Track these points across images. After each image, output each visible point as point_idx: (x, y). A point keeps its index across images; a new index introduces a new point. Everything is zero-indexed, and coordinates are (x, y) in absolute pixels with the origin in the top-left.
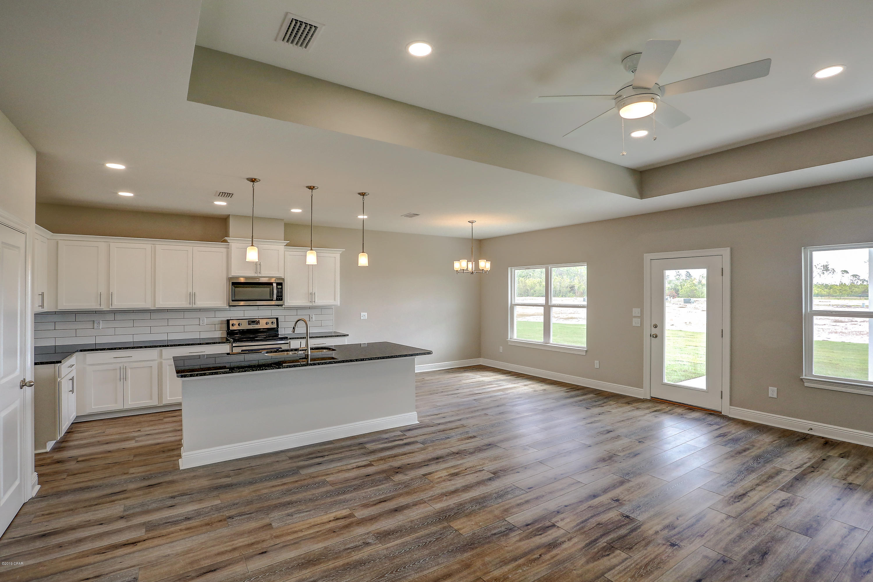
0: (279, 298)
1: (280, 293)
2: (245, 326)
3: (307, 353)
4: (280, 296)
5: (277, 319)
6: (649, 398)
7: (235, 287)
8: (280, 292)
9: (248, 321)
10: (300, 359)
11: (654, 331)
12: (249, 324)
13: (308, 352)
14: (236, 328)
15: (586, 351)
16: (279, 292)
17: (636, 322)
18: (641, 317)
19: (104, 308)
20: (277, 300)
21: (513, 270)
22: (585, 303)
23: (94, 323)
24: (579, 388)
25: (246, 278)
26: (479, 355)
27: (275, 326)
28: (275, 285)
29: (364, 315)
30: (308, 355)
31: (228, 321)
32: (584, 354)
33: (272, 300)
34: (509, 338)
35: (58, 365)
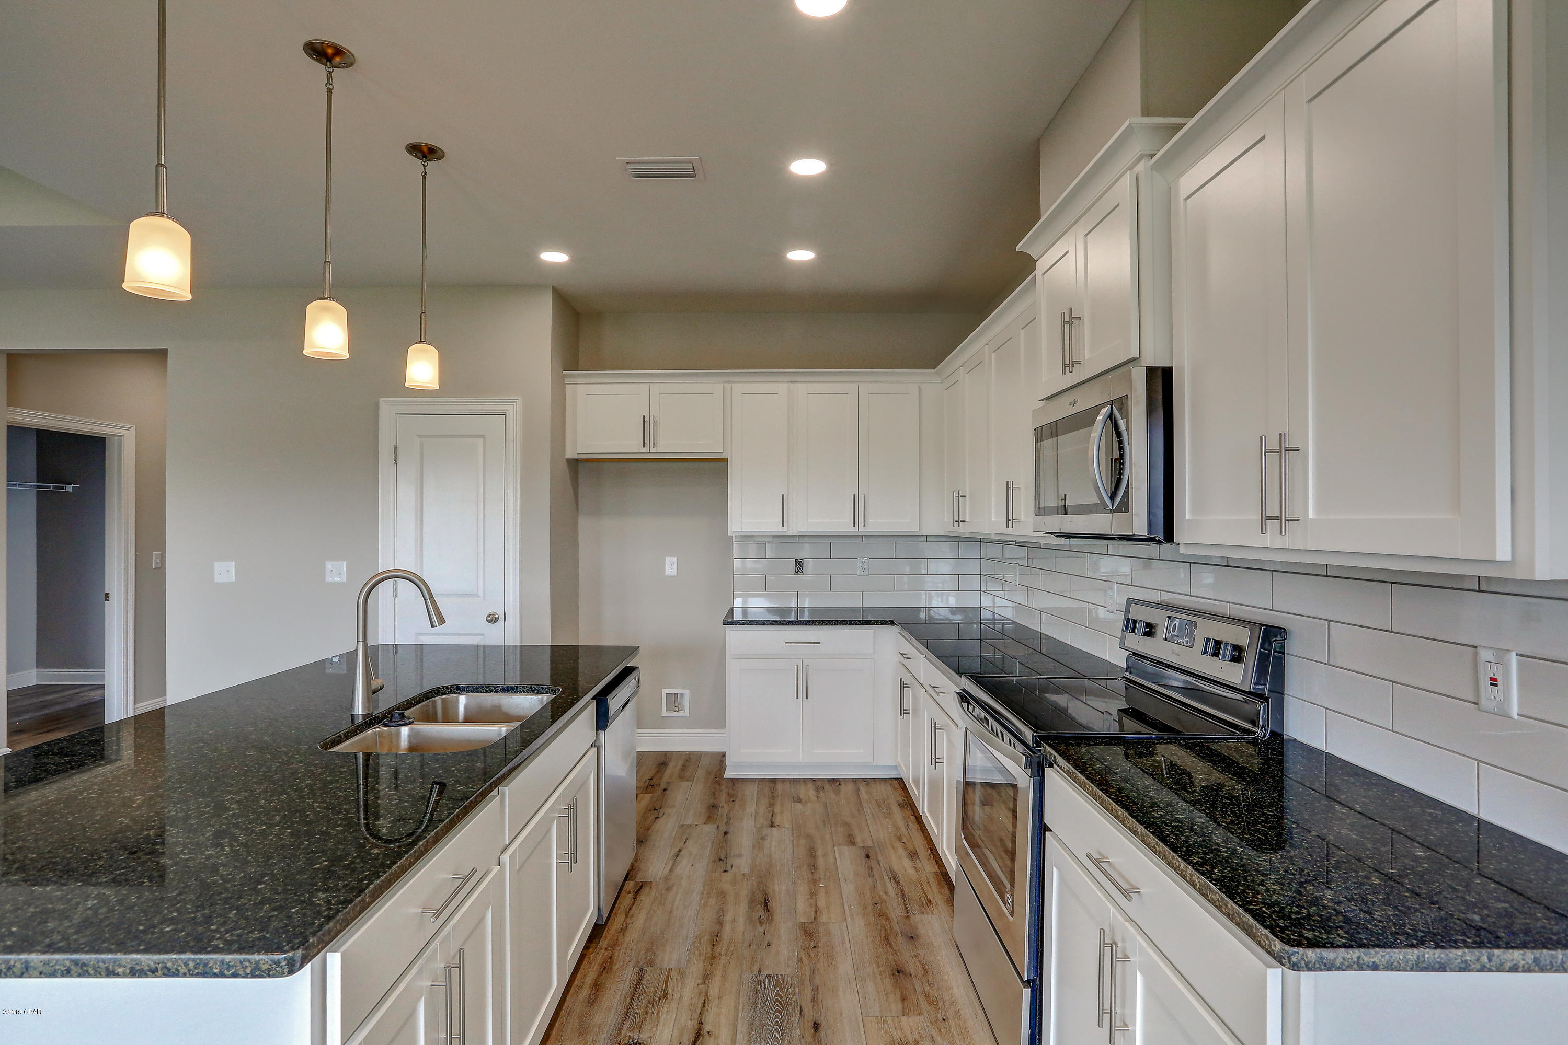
35: (727, 629)
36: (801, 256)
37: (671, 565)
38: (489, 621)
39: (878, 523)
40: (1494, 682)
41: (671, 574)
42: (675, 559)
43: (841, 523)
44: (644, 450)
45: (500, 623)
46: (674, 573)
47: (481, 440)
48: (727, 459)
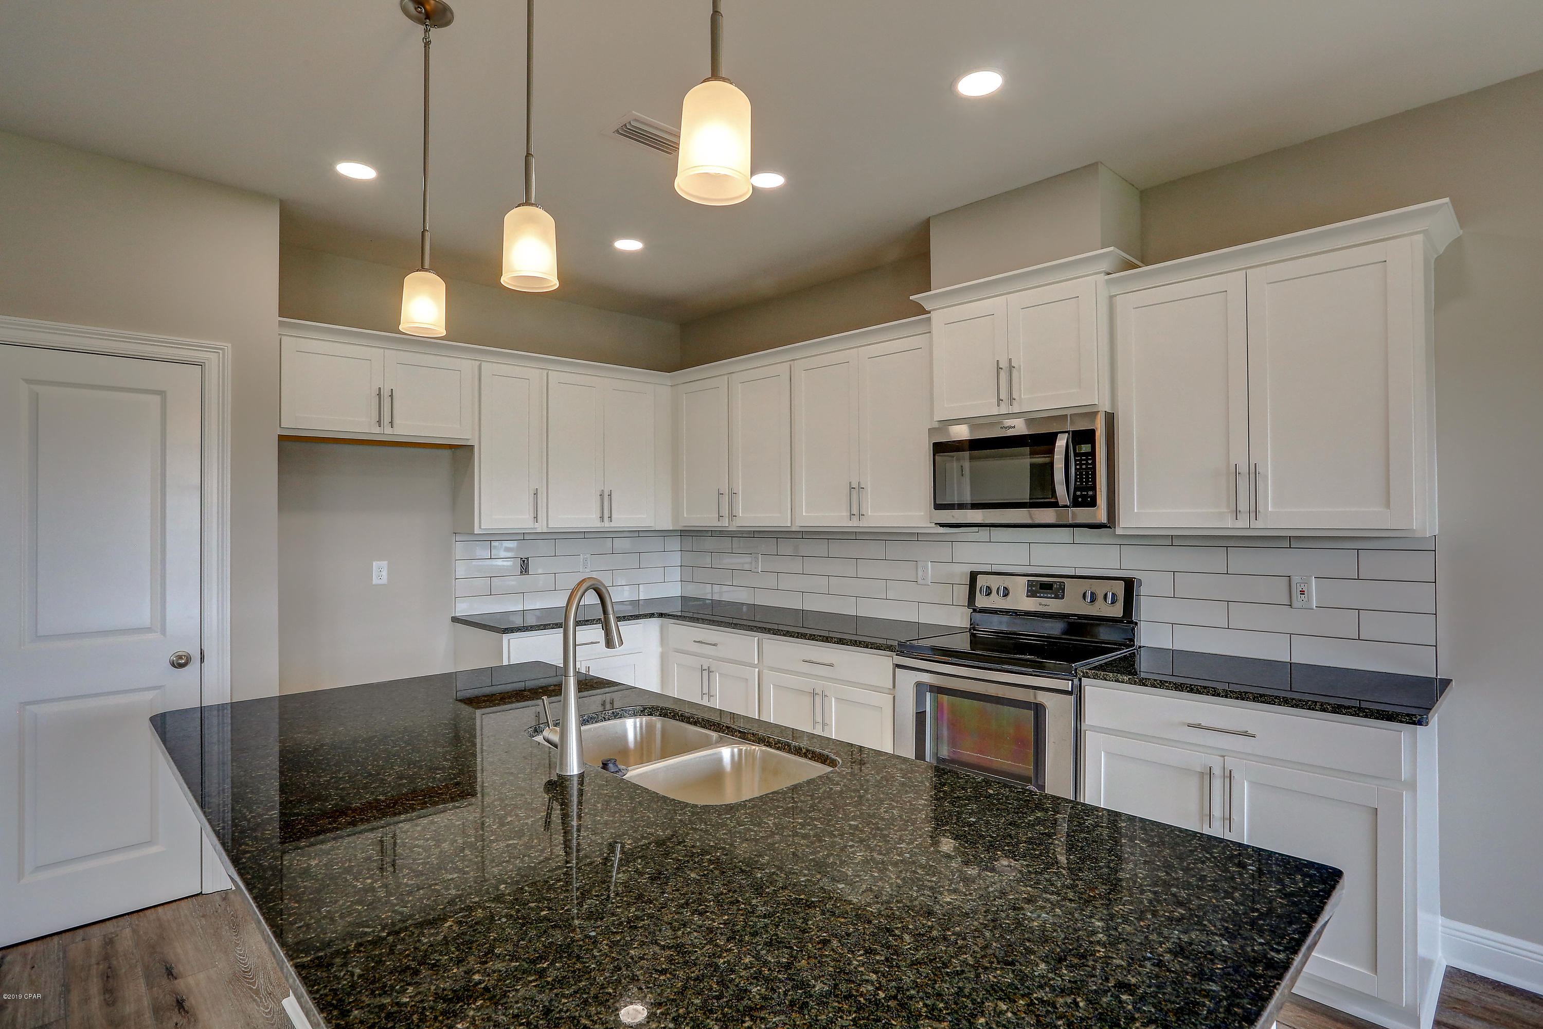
0: (1084, 497)
1: (1087, 475)
4: (1088, 488)
5: (1130, 585)
7: (942, 459)
8: (1089, 472)
9: (1030, 584)
12: (1031, 594)
16: (1081, 471)
20: (1076, 504)
27: (1119, 609)
28: (1062, 442)
31: (971, 577)
33: (1055, 506)
35: (506, 637)
36: (628, 245)
37: (380, 572)
38: (173, 665)
39: (623, 519)
40: (1302, 592)
41: (380, 582)
42: (385, 563)
43: (588, 519)
44: (377, 430)
45: (194, 666)
46: (384, 580)
47: (157, 399)
48: (472, 446)
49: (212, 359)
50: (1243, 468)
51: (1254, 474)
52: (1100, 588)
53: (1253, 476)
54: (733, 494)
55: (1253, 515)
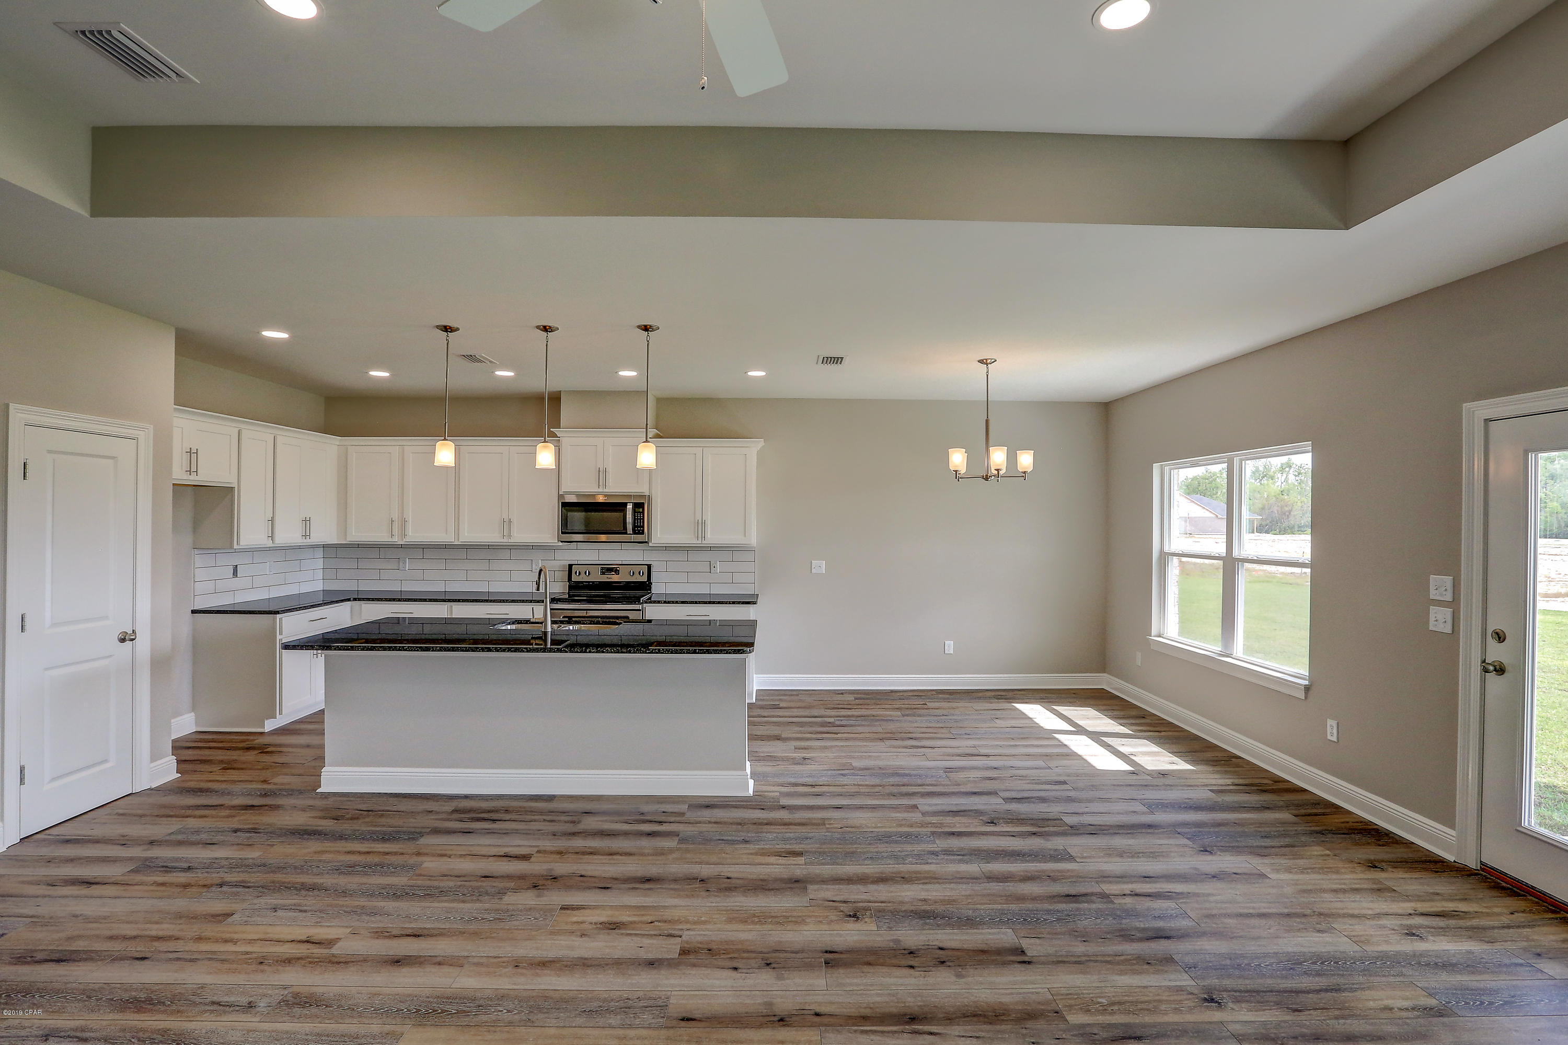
0: (638, 530)
1: (640, 521)
2: (597, 577)
3: (545, 629)
4: (640, 527)
5: (649, 567)
6: (1473, 864)
7: (567, 510)
8: (640, 519)
9: (602, 569)
10: (533, 638)
11: (1496, 652)
12: (603, 573)
13: (546, 627)
14: (583, 578)
15: (1307, 689)
16: (638, 519)
17: (1439, 620)
18: (1454, 604)
19: (397, 540)
20: (634, 533)
21: (1167, 469)
22: (1307, 556)
23: (399, 562)
24: (1281, 786)
25: (578, 495)
26: (1102, 664)
27: (645, 579)
28: (630, 506)
29: (820, 566)
30: (545, 633)
31: (570, 566)
32: (1302, 695)
33: (626, 533)
34: (1154, 632)
35: (278, 616)
47: (111, 461)
48: (232, 488)
49: (141, 435)
50: (700, 521)
51: (704, 523)
52: (637, 569)
53: (703, 524)
54: (404, 522)
55: (703, 539)
